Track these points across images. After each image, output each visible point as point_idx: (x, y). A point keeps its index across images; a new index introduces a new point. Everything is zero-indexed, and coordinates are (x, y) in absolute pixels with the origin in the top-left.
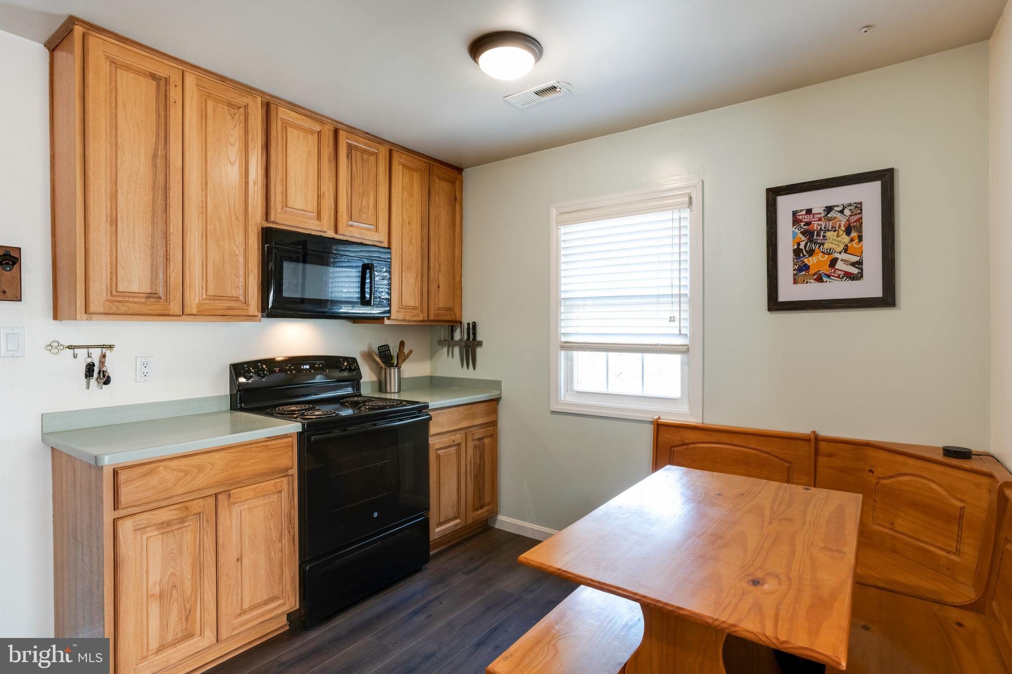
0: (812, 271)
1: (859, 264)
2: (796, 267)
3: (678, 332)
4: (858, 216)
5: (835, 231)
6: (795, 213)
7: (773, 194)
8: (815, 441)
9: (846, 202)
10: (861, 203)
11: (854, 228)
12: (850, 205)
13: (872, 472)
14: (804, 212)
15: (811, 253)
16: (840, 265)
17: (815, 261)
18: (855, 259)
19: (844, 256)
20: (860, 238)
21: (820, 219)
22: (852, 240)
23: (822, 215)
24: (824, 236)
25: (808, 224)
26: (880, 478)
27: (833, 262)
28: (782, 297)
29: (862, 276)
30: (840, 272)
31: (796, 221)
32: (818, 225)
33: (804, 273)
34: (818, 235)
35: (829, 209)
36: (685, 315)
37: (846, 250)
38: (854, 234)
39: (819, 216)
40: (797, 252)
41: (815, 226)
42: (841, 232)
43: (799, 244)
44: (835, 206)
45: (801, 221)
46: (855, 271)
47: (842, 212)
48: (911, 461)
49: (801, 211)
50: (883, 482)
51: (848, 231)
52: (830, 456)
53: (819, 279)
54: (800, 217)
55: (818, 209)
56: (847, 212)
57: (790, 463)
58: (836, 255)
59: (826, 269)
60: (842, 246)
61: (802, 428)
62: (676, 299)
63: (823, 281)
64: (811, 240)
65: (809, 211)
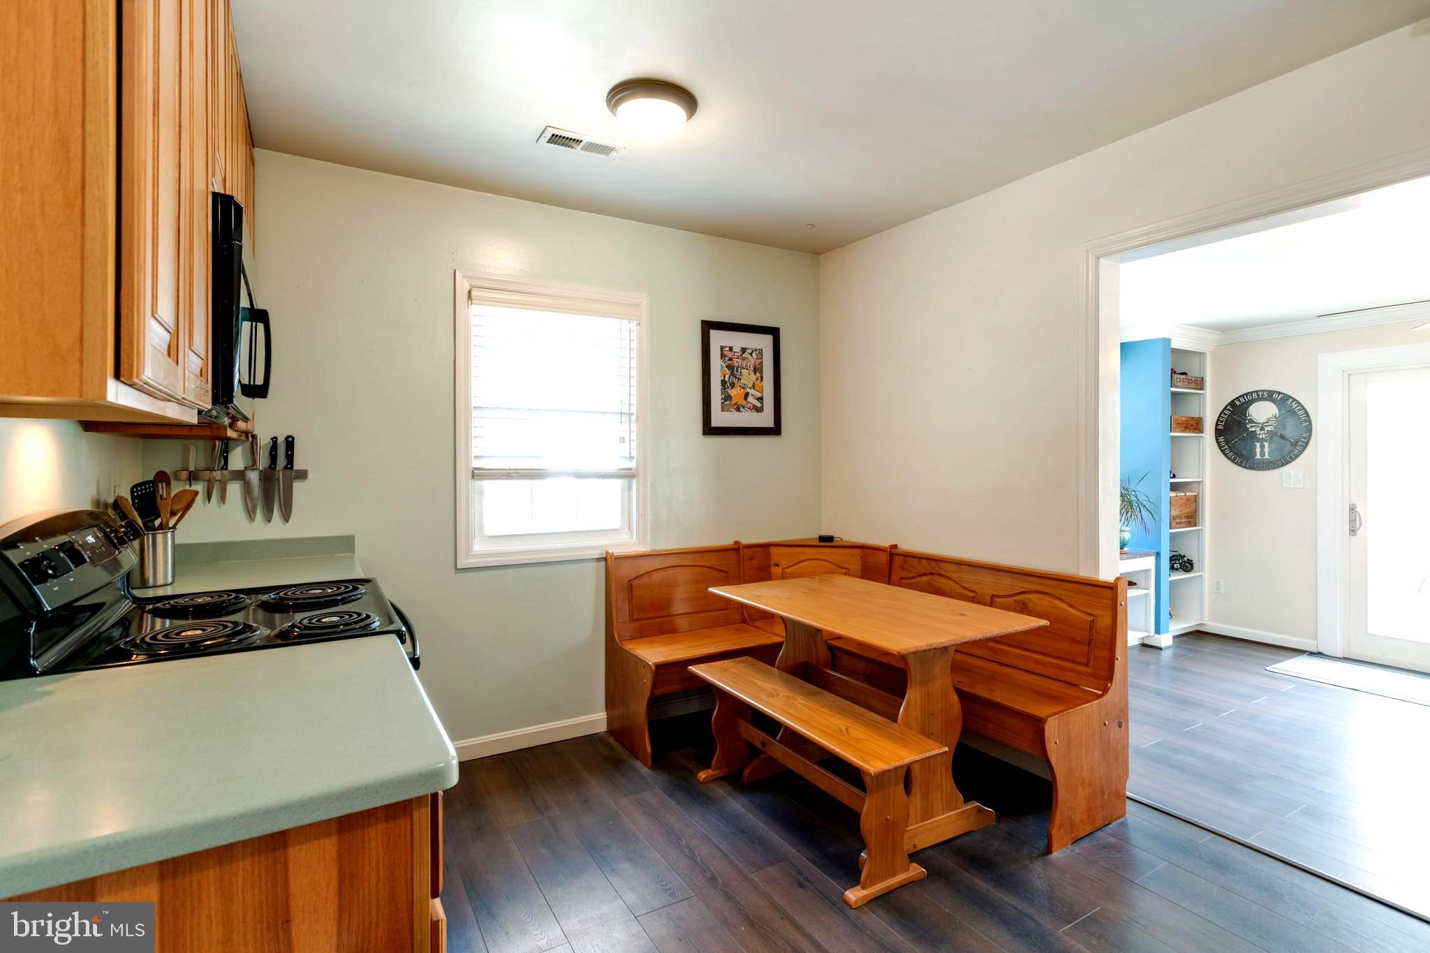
0: (733, 402)
1: (760, 399)
2: (723, 396)
3: (628, 456)
4: (760, 360)
5: (747, 369)
6: (722, 348)
7: (708, 326)
8: (737, 549)
9: (754, 347)
10: (762, 350)
11: (758, 369)
12: (756, 350)
13: (777, 565)
14: (727, 349)
15: (733, 385)
16: (750, 399)
17: (736, 393)
18: (759, 395)
19: (752, 392)
20: (762, 378)
21: (738, 358)
22: (757, 379)
23: (740, 354)
24: (741, 373)
25: (731, 359)
26: (783, 569)
27: (747, 395)
28: (714, 423)
29: (763, 410)
30: (750, 405)
31: (723, 356)
32: (737, 362)
33: (728, 402)
34: (737, 371)
35: (744, 350)
36: (634, 436)
37: (754, 386)
38: (758, 374)
39: (737, 354)
40: (723, 383)
41: (736, 362)
42: (751, 372)
43: (724, 377)
44: (747, 348)
45: (726, 356)
46: (759, 405)
47: (751, 354)
48: (807, 550)
49: (726, 347)
50: (787, 570)
51: (755, 371)
52: (751, 559)
53: (738, 410)
54: (725, 353)
55: (737, 349)
56: (754, 354)
57: (726, 572)
58: (748, 390)
59: (742, 402)
60: (752, 383)
61: (726, 541)
62: (625, 418)
63: (740, 411)
64: (732, 374)
65: (731, 349)
